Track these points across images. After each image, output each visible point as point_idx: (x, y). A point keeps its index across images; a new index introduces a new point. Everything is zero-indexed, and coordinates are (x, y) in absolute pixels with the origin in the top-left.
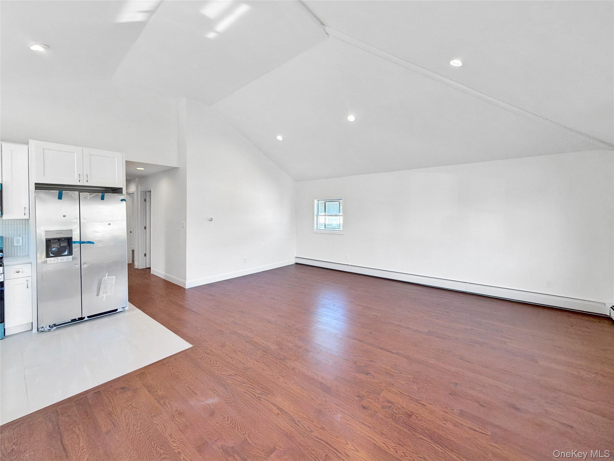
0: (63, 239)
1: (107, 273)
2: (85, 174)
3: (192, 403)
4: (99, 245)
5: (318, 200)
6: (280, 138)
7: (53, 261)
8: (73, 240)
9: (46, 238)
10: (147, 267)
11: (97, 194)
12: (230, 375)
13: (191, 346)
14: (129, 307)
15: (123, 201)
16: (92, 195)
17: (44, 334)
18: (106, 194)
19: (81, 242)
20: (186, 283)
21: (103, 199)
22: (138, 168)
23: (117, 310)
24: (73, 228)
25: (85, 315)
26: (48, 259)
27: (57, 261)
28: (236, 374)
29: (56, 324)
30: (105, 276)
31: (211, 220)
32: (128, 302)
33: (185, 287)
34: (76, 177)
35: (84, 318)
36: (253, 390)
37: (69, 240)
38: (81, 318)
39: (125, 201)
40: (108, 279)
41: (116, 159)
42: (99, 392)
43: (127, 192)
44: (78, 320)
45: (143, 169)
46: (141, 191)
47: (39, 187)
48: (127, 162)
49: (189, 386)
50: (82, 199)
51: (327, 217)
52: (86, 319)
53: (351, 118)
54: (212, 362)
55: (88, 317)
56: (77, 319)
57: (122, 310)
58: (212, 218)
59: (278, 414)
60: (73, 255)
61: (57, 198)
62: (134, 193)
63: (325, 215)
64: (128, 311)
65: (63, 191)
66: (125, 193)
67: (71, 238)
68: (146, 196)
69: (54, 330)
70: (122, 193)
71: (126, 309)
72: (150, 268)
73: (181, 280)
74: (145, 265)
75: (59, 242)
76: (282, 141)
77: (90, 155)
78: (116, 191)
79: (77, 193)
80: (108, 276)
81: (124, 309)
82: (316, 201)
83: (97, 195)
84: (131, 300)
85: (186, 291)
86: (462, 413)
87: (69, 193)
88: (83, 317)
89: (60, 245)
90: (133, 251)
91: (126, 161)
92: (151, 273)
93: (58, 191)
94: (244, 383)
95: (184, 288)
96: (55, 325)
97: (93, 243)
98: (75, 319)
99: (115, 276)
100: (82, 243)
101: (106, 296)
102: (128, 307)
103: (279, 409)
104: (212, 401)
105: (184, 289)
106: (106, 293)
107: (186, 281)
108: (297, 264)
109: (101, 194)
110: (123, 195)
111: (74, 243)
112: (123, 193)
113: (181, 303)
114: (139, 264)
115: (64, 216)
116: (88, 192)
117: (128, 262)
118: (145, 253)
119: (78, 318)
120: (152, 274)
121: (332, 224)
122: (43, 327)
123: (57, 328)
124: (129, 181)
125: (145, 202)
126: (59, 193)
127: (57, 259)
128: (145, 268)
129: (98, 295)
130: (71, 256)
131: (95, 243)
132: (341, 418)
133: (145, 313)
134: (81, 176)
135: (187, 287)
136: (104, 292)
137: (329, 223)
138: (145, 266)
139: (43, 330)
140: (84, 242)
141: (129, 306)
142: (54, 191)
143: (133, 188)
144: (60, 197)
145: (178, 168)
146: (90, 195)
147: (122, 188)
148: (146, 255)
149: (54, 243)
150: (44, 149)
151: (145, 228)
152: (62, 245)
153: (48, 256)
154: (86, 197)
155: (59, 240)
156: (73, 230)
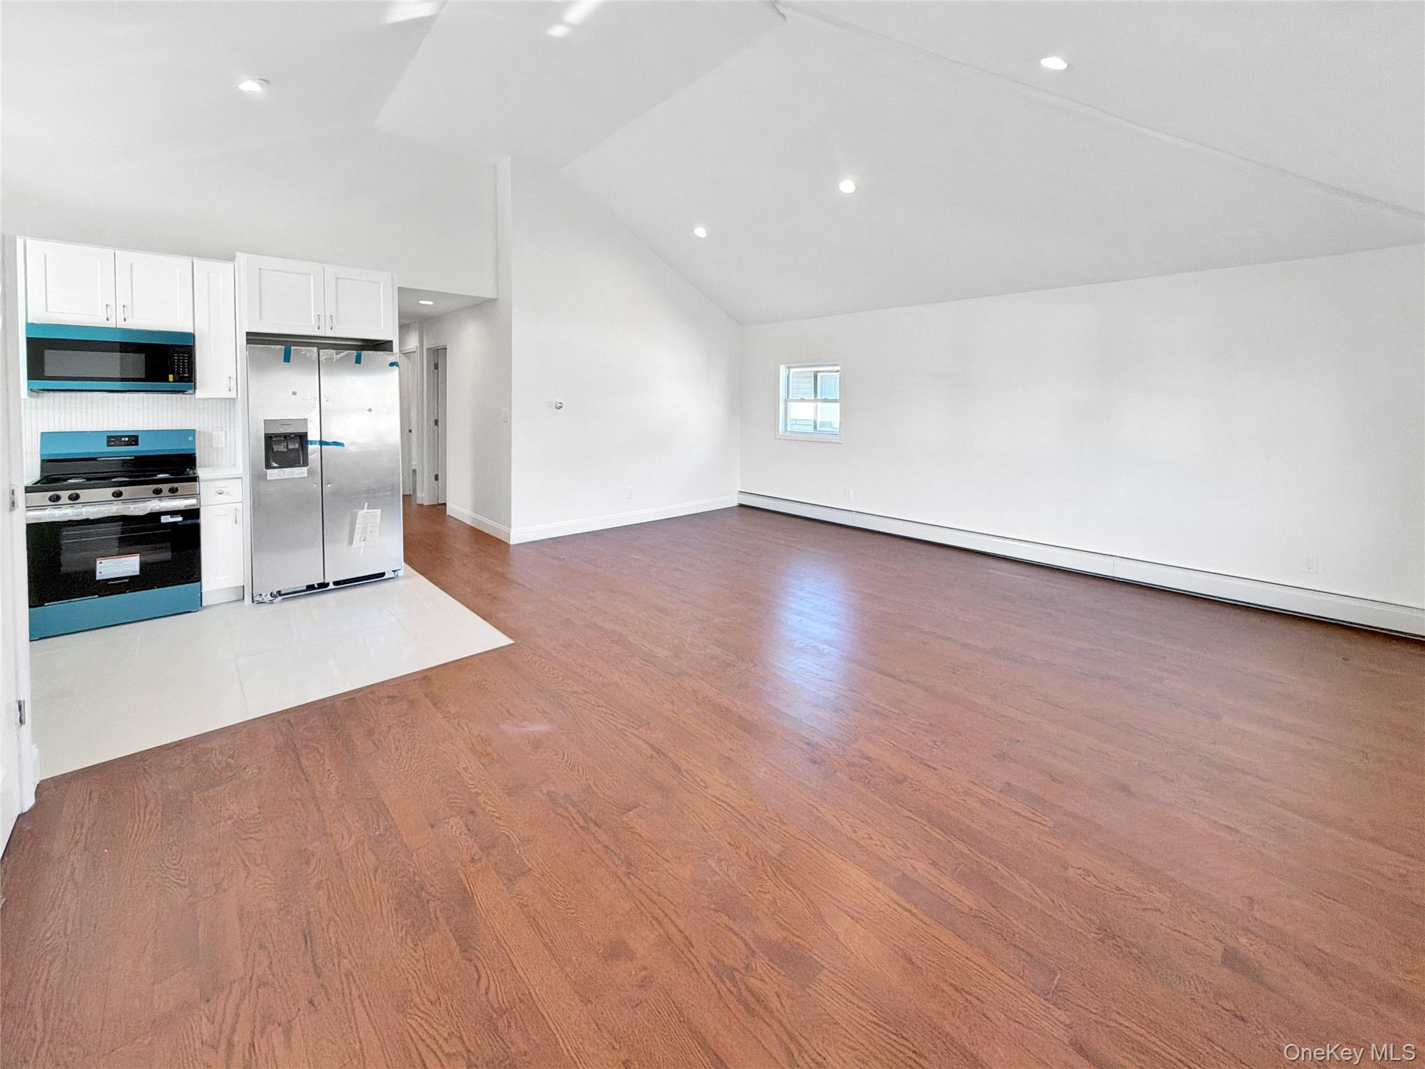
0: (293, 436)
1: (366, 504)
2: (328, 315)
3: (504, 727)
4: (351, 448)
5: (789, 368)
6: (700, 232)
7: (277, 475)
8: (310, 438)
9: (266, 432)
10: (440, 502)
11: (348, 351)
12: (575, 692)
13: (510, 641)
14: (404, 571)
15: (393, 366)
16: (342, 355)
17: (264, 607)
18: (364, 353)
19: (322, 443)
20: (511, 533)
21: (360, 363)
22: (421, 302)
23: (383, 574)
24: (308, 416)
25: (330, 579)
26: (269, 472)
27: (283, 477)
28: (586, 692)
29: (282, 593)
30: (363, 508)
31: (561, 407)
32: (403, 563)
33: (509, 541)
34: (313, 322)
35: (328, 584)
36: (612, 718)
37: (302, 438)
38: (323, 585)
39: (397, 366)
40: (367, 515)
41: (380, 283)
42: (354, 698)
43: (402, 349)
44: (317, 589)
45: (431, 303)
46: (429, 347)
47: (254, 338)
48: (401, 290)
49: (503, 703)
50: (324, 361)
51: (819, 404)
52: (331, 586)
53: (847, 186)
54: (546, 670)
55: (336, 583)
56: (316, 586)
57: (392, 575)
58: (560, 403)
59: (652, 757)
60: (309, 466)
61: (283, 360)
62: (414, 352)
63: (816, 400)
64: (404, 577)
65: (292, 348)
66: (398, 351)
67: (306, 433)
68: (437, 359)
69: (278, 602)
70: (392, 351)
71: (400, 575)
72: (445, 504)
73: (503, 528)
74: (436, 498)
75: (285, 441)
76: (705, 238)
77: (337, 278)
78: (380, 346)
79: (315, 349)
80: (367, 509)
81: (396, 573)
82: (783, 369)
83: (348, 354)
84: (407, 560)
85: (511, 549)
86: (1008, 789)
87: (302, 350)
88: (326, 582)
89: (287, 447)
90: (414, 471)
91: (399, 288)
92: (447, 513)
93: (283, 347)
94: (599, 706)
95: (506, 543)
96: (279, 593)
97: (342, 445)
98: (313, 585)
99: (380, 510)
100: (324, 445)
101: (365, 546)
102: (402, 571)
103: (654, 749)
104: (540, 727)
105: (507, 545)
106: (364, 540)
107: (511, 529)
108: (741, 506)
109: (355, 353)
110: (393, 354)
111: (311, 444)
112: (394, 351)
113: (500, 570)
114: (424, 497)
115: (294, 393)
116: (334, 349)
117: (404, 490)
118: (436, 473)
119: (318, 584)
120: (449, 516)
121: (831, 423)
122: (261, 595)
123: (283, 599)
124: (404, 328)
125: (436, 371)
126: (285, 349)
127: (283, 472)
128: (436, 503)
129: (351, 543)
130: (306, 468)
131: (345, 445)
132: (765, 772)
133: (433, 583)
134: (322, 319)
135: (513, 542)
136: (362, 539)
137: (823, 420)
139: (260, 599)
140: (327, 444)
141: (405, 569)
142: (279, 347)
143: (413, 342)
144: (287, 359)
145: (496, 300)
146: (337, 354)
147: (392, 341)
148: (436, 478)
149: (279, 443)
150: (260, 269)
151: (436, 422)
152: (291, 447)
153: (268, 466)
154: (329, 359)
155: (286, 437)
156: (309, 419)
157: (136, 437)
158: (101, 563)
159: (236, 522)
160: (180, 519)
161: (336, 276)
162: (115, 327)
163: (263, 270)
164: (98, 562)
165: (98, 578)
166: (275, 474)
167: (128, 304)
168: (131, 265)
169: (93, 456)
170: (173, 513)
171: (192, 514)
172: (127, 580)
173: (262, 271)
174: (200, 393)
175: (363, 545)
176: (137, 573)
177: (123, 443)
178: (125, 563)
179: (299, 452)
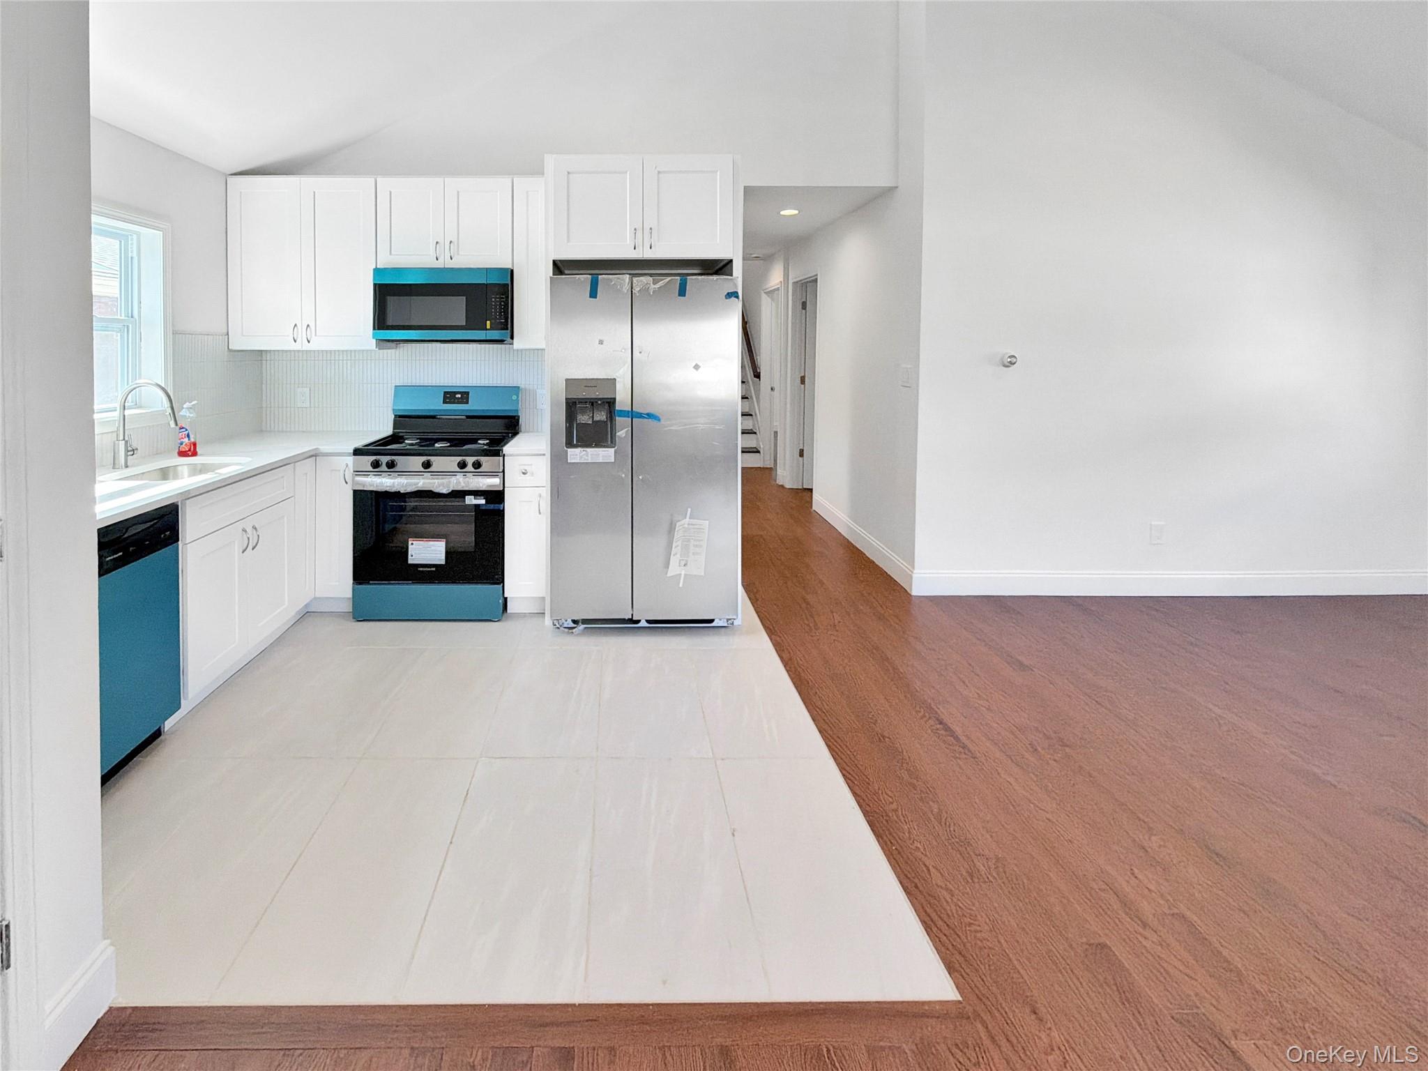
0: (599, 402)
2: (647, 227)
4: (671, 426)
7: (578, 456)
8: (619, 407)
9: (568, 396)
10: (804, 487)
15: (730, 297)
16: (661, 284)
17: (565, 636)
18: (692, 280)
19: (632, 414)
20: (914, 576)
21: (684, 295)
22: (782, 211)
23: (712, 621)
24: (618, 375)
25: (641, 616)
26: (571, 451)
27: (585, 459)
30: (686, 517)
31: (1012, 363)
33: (910, 588)
34: (628, 239)
35: (638, 622)
37: (610, 406)
38: (631, 621)
39: (740, 297)
40: (691, 526)
41: (718, 173)
43: (746, 274)
45: (796, 212)
46: (795, 280)
47: (559, 267)
48: (750, 193)
50: (638, 294)
52: (643, 624)
55: (648, 621)
57: (728, 625)
58: (1011, 356)
60: (617, 447)
61: (588, 296)
64: (741, 628)
65: (601, 277)
66: (740, 277)
67: (615, 399)
68: (805, 295)
69: (580, 630)
70: (732, 275)
71: (736, 624)
72: (811, 490)
73: (901, 562)
74: (801, 480)
75: (591, 410)
77: (659, 172)
78: (719, 268)
79: (627, 279)
80: (690, 517)
81: (732, 620)
83: (670, 280)
85: (911, 603)
87: (611, 281)
88: (635, 618)
89: (593, 416)
92: (814, 506)
93: (590, 278)
95: (905, 590)
96: (583, 622)
97: (658, 419)
100: (636, 417)
101: (686, 574)
102: (739, 619)
105: (905, 593)
106: (685, 565)
107: (913, 568)
109: (678, 279)
110: (732, 281)
111: (620, 416)
112: (734, 276)
114: (786, 475)
115: (601, 342)
116: (652, 275)
118: (802, 447)
119: (623, 618)
120: (816, 512)
122: (559, 621)
123: (586, 628)
125: (804, 311)
126: (592, 280)
127: (584, 452)
128: (800, 487)
130: (614, 449)
131: (662, 420)
134: (639, 234)
135: (916, 589)
136: (683, 563)
138: (801, 484)
140: (640, 416)
144: (593, 293)
145: (895, 190)
146: (655, 282)
147: (731, 262)
148: (801, 454)
149: (583, 411)
150: (569, 173)
151: (803, 380)
152: (597, 418)
153: (570, 444)
154: (645, 290)
155: (593, 403)
156: (617, 380)
157: (467, 393)
158: (412, 544)
159: (540, 513)
160: (483, 502)
161: (658, 169)
162: (443, 267)
163: (573, 173)
164: (410, 543)
165: (410, 562)
166: (577, 455)
167: (455, 240)
168: (458, 192)
169: (432, 414)
170: (476, 493)
171: (496, 497)
172: (434, 569)
173: (571, 176)
174: (518, 343)
175: (683, 573)
176: (443, 562)
177: (456, 401)
178: (433, 548)
179: (607, 424)
